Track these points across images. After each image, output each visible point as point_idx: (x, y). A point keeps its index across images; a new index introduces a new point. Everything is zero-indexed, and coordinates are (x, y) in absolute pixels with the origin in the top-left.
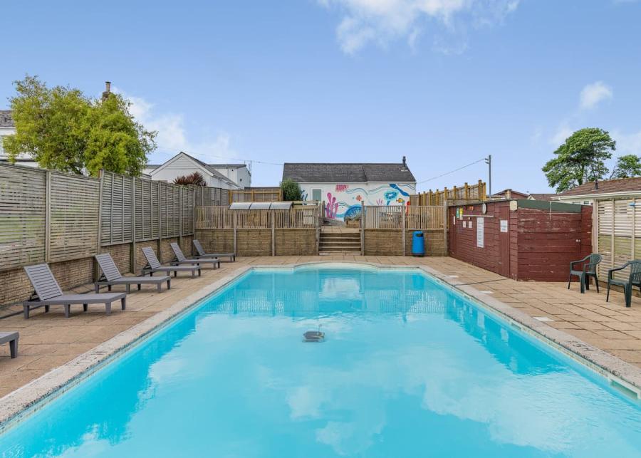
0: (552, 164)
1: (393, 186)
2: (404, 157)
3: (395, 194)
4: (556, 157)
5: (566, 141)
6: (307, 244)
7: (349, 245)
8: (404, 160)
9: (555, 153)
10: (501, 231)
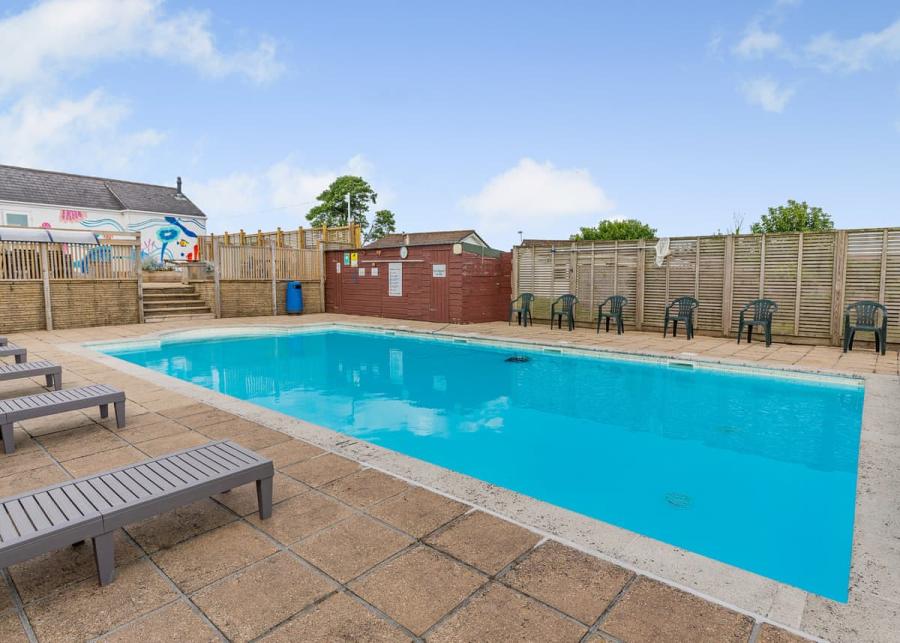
0: (315, 212)
1: (171, 220)
2: (179, 179)
3: (174, 234)
4: (320, 203)
5: (331, 187)
6: (121, 305)
7: (187, 305)
8: (179, 183)
9: (319, 199)
10: (434, 275)
